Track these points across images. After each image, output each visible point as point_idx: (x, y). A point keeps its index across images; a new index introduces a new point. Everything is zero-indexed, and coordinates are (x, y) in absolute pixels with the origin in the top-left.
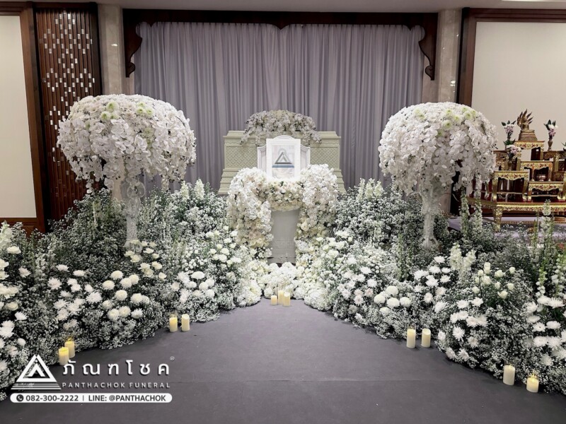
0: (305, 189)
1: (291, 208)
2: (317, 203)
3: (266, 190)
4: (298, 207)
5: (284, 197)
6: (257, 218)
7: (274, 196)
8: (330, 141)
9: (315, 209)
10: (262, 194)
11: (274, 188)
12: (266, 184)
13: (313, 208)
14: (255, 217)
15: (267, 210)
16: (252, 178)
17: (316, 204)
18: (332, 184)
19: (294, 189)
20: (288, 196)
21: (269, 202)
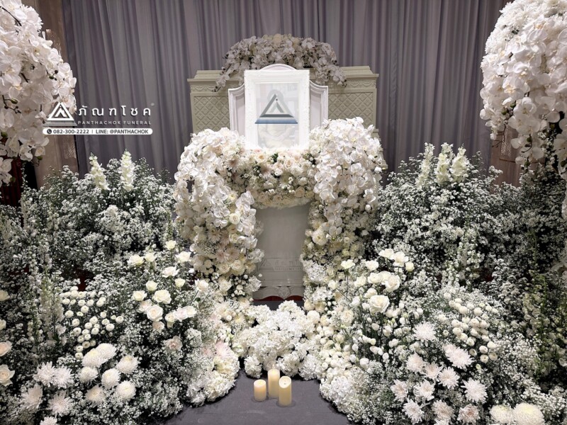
0: (318, 166)
1: (293, 203)
2: (343, 194)
3: (245, 171)
4: (305, 201)
5: (278, 183)
6: (230, 224)
7: (261, 181)
8: (361, 83)
9: (339, 206)
10: (238, 179)
11: (259, 168)
12: (243, 160)
13: (335, 202)
14: (224, 223)
15: (248, 209)
16: (218, 149)
17: (339, 195)
18: (371, 157)
19: (297, 167)
20: (286, 181)
21: (252, 193)
